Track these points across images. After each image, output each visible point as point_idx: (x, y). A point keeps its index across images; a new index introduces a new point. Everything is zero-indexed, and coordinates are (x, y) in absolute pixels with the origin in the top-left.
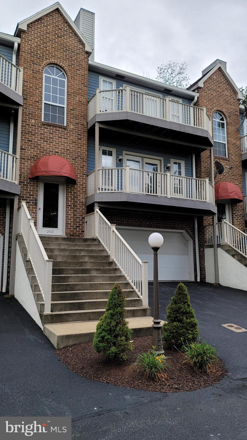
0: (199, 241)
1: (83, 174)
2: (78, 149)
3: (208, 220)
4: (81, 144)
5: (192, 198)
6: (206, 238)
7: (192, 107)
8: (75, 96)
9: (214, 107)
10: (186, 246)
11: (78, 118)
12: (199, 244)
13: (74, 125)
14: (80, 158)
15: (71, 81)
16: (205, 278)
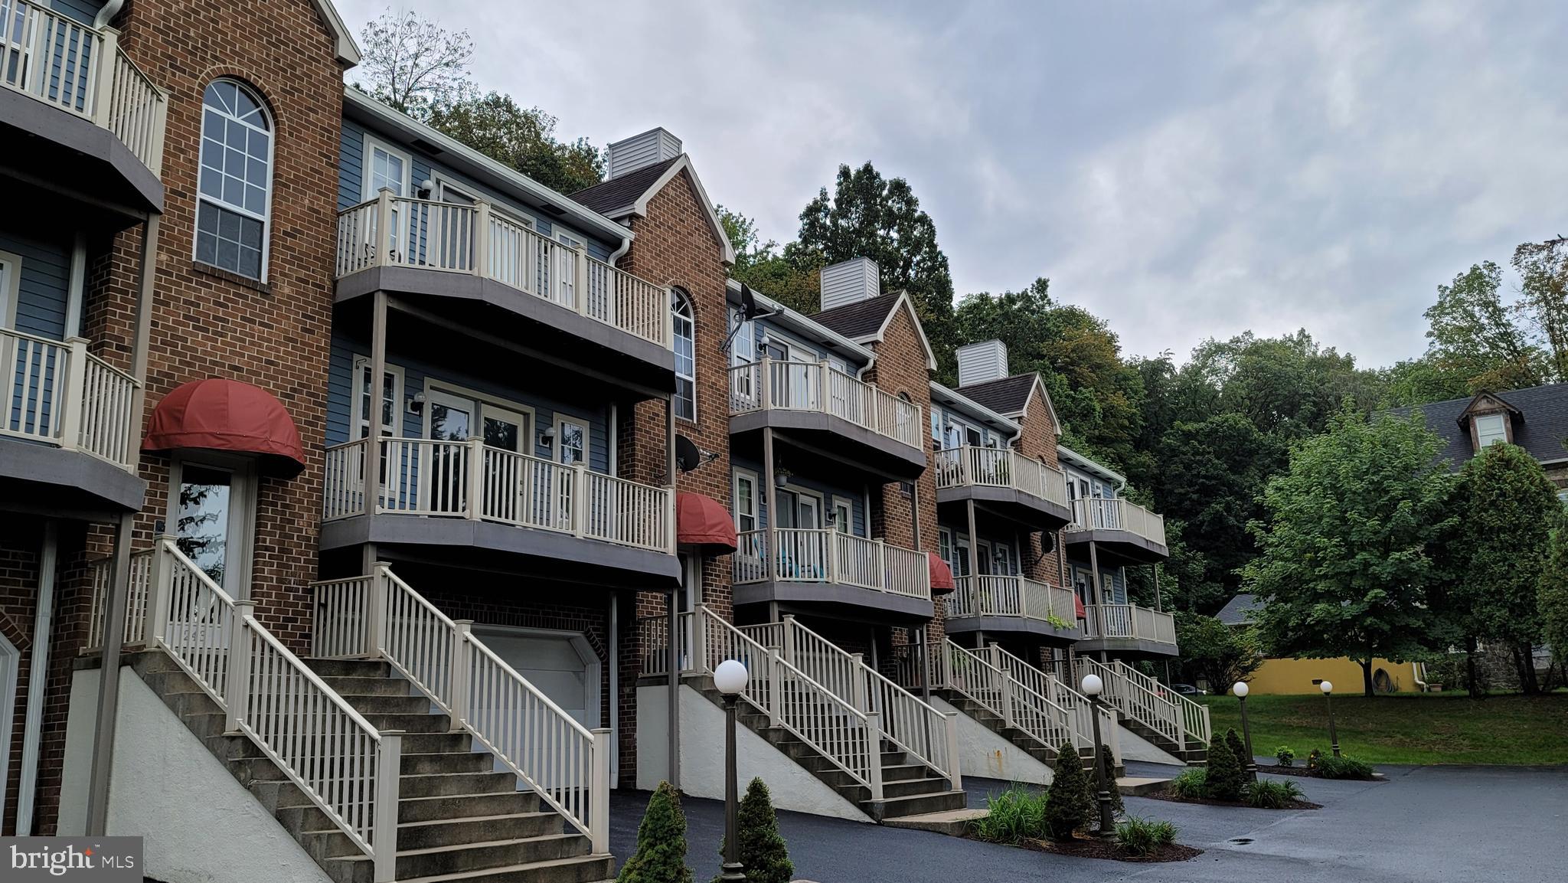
0: (619, 663)
1: (313, 446)
2: (301, 364)
3: (648, 602)
4: (312, 346)
5: (605, 536)
6: (643, 657)
7: (611, 269)
8: (301, 192)
9: (669, 275)
10: (579, 679)
11: (308, 262)
12: (619, 674)
13: (295, 285)
14: (308, 394)
15: (290, 141)
16: (634, 778)
